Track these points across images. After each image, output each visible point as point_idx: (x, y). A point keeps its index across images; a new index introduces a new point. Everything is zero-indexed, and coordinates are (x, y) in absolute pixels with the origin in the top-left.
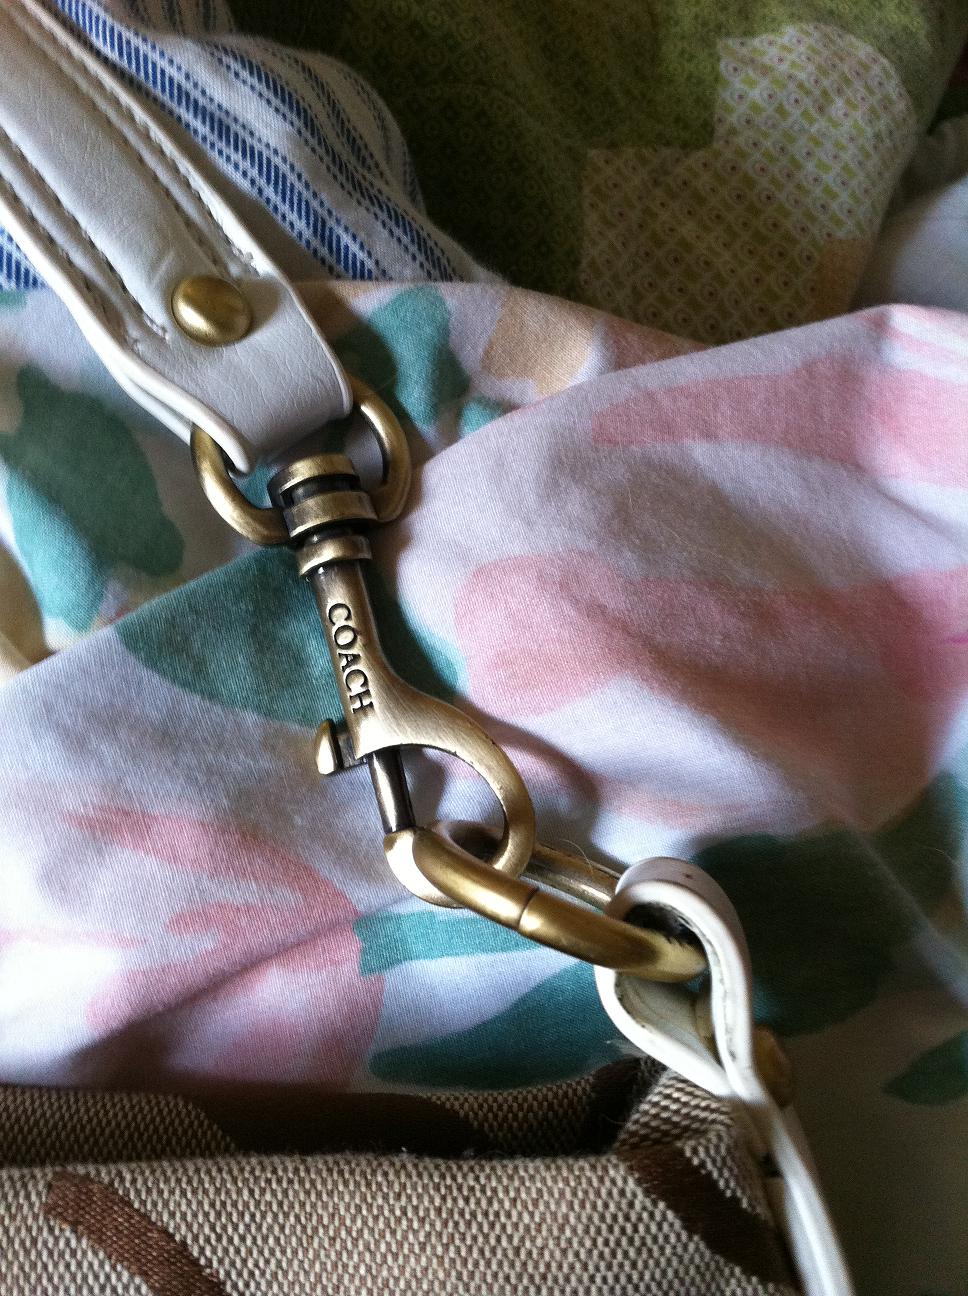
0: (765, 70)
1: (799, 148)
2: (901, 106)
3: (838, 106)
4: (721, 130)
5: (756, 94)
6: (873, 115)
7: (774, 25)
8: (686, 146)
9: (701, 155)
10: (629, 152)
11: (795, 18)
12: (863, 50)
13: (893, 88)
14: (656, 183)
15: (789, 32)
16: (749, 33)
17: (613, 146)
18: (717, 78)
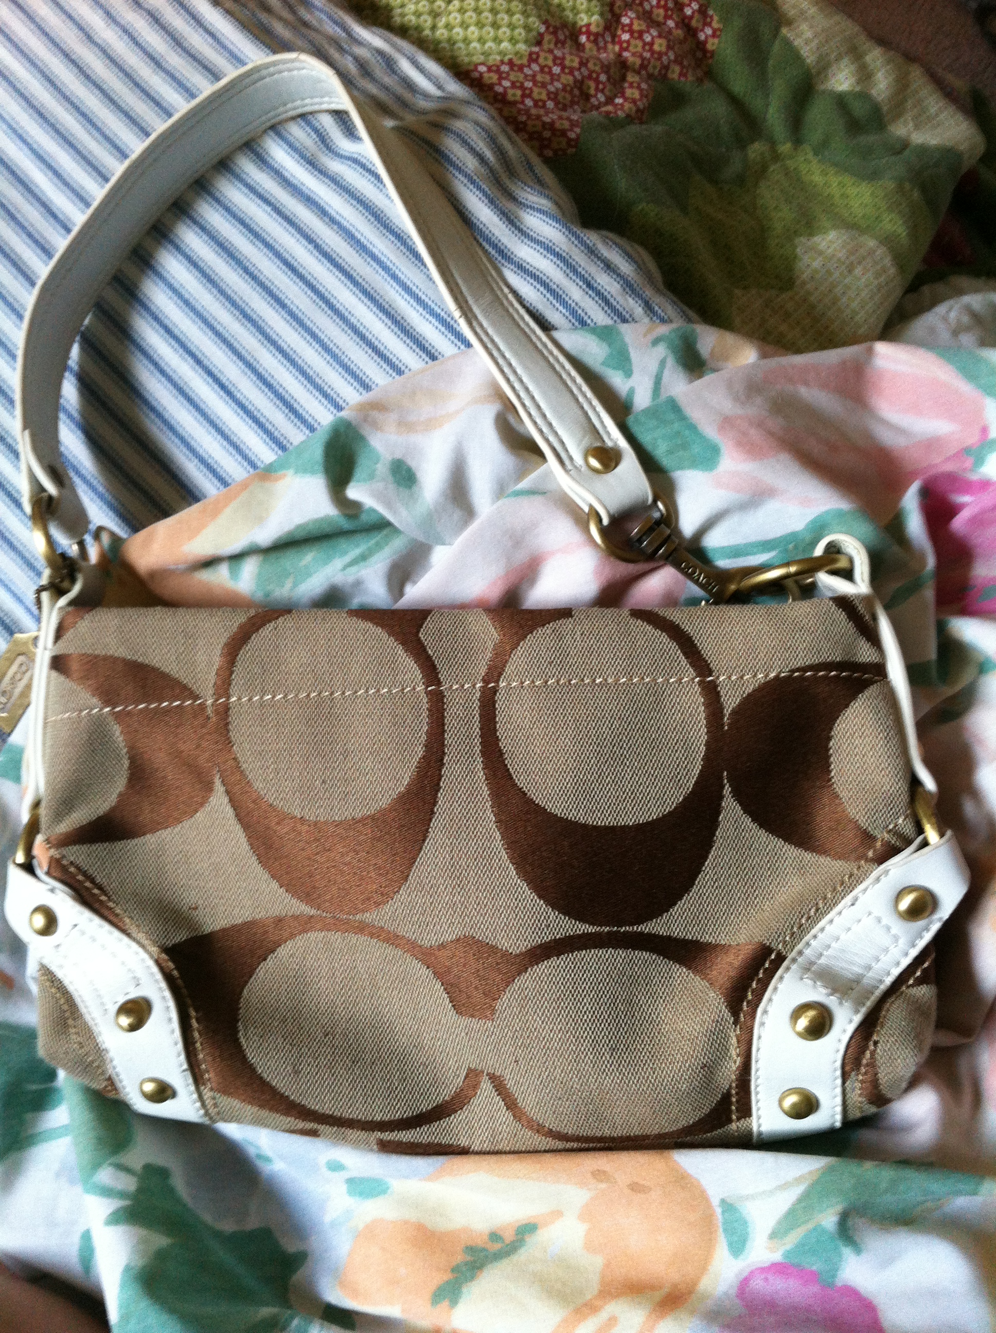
0: (821, 253)
1: (838, 290)
2: (892, 271)
3: (858, 271)
4: (798, 282)
5: (816, 264)
6: (877, 275)
7: (825, 231)
8: (782, 289)
9: (790, 293)
10: (754, 291)
11: (835, 227)
12: (872, 243)
13: (888, 261)
14: (767, 306)
15: (832, 235)
16: (811, 235)
17: (745, 288)
18: (796, 257)
